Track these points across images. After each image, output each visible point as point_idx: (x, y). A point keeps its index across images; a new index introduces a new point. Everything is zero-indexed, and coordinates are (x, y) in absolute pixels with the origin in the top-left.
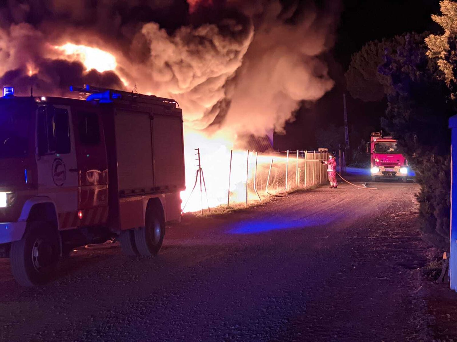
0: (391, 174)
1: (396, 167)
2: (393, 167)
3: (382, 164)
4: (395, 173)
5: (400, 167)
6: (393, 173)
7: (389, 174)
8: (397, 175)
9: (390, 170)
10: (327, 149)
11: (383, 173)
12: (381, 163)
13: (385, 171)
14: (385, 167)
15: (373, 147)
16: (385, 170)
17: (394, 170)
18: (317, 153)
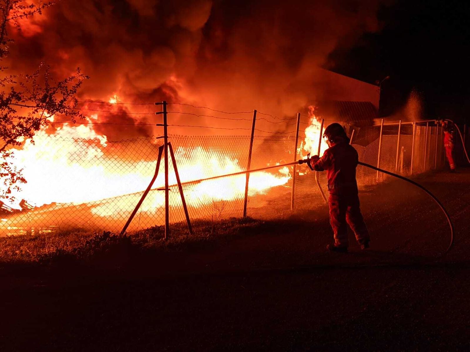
18: (432, 126)
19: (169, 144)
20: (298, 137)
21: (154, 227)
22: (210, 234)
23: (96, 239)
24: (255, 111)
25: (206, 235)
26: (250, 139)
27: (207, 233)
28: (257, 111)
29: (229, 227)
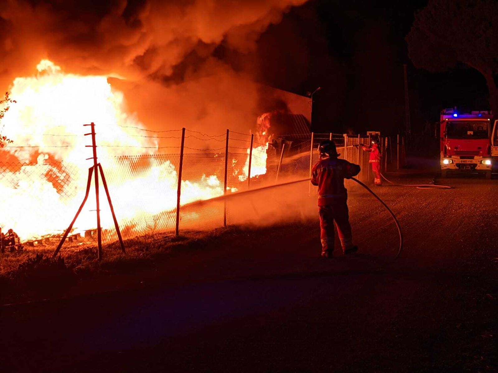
0: (470, 167)
1: (476, 157)
2: (473, 158)
3: (457, 153)
4: (475, 165)
5: (481, 157)
6: (472, 166)
7: (467, 168)
8: (477, 168)
9: (468, 161)
10: (378, 133)
11: (458, 165)
12: (455, 152)
13: (460, 163)
14: (461, 158)
15: (443, 128)
16: (461, 161)
17: (474, 162)
18: (364, 138)
19: (99, 165)
20: (228, 153)
21: (86, 249)
22: (143, 253)
23: (28, 262)
24: (184, 129)
25: (139, 254)
26: (180, 157)
27: (140, 252)
28: (186, 129)
29: (163, 245)
